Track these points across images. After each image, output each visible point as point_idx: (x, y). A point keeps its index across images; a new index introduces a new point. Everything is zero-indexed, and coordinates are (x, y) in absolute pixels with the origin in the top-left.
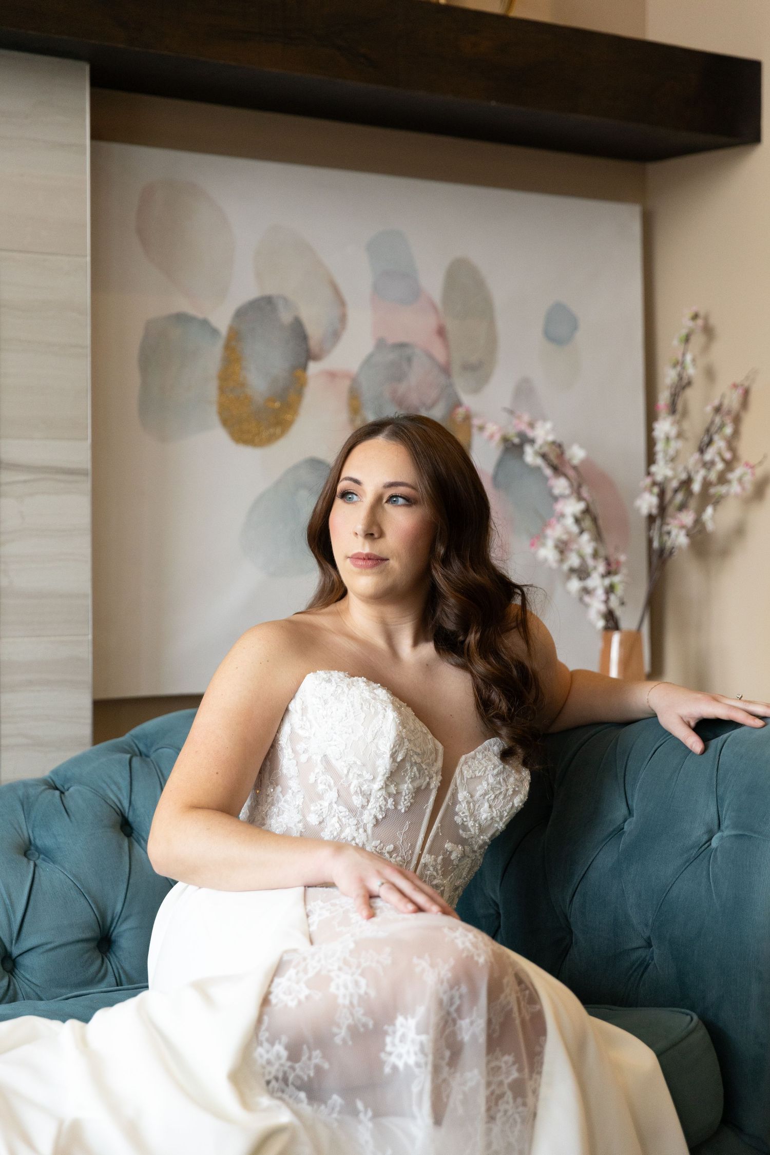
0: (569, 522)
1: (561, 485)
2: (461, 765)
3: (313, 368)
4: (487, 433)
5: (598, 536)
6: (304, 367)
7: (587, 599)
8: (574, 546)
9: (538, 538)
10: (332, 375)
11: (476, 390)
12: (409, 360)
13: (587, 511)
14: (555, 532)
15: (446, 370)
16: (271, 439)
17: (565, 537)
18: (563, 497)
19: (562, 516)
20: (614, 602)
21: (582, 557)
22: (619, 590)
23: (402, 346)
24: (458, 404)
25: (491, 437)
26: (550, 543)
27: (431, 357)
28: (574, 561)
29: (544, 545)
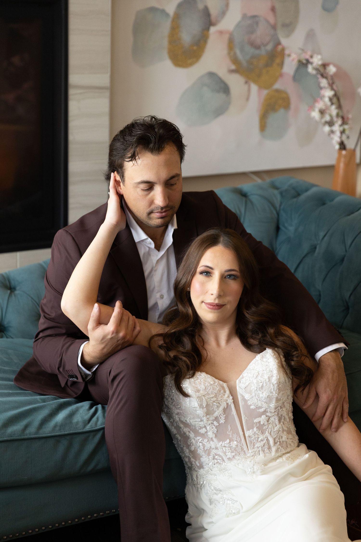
0: (327, 100)
1: (324, 82)
2: (238, 385)
3: (213, 29)
4: (291, 58)
5: (339, 107)
6: (208, 29)
7: (332, 136)
8: (328, 111)
9: (312, 108)
10: (221, 33)
11: (288, 36)
12: (257, 23)
13: (335, 95)
14: (320, 105)
15: (274, 27)
16: (191, 65)
17: (324, 107)
18: (325, 88)
19: (324, 96)
20: (344, 137)
21: (331, 116)
22: (347, 132)
23: (254, 17)
24: (279, 43)
25: (293, 60)
26: (317, 110)
27: (267, 21)
28: (327, 118)
29: (314, 110)
